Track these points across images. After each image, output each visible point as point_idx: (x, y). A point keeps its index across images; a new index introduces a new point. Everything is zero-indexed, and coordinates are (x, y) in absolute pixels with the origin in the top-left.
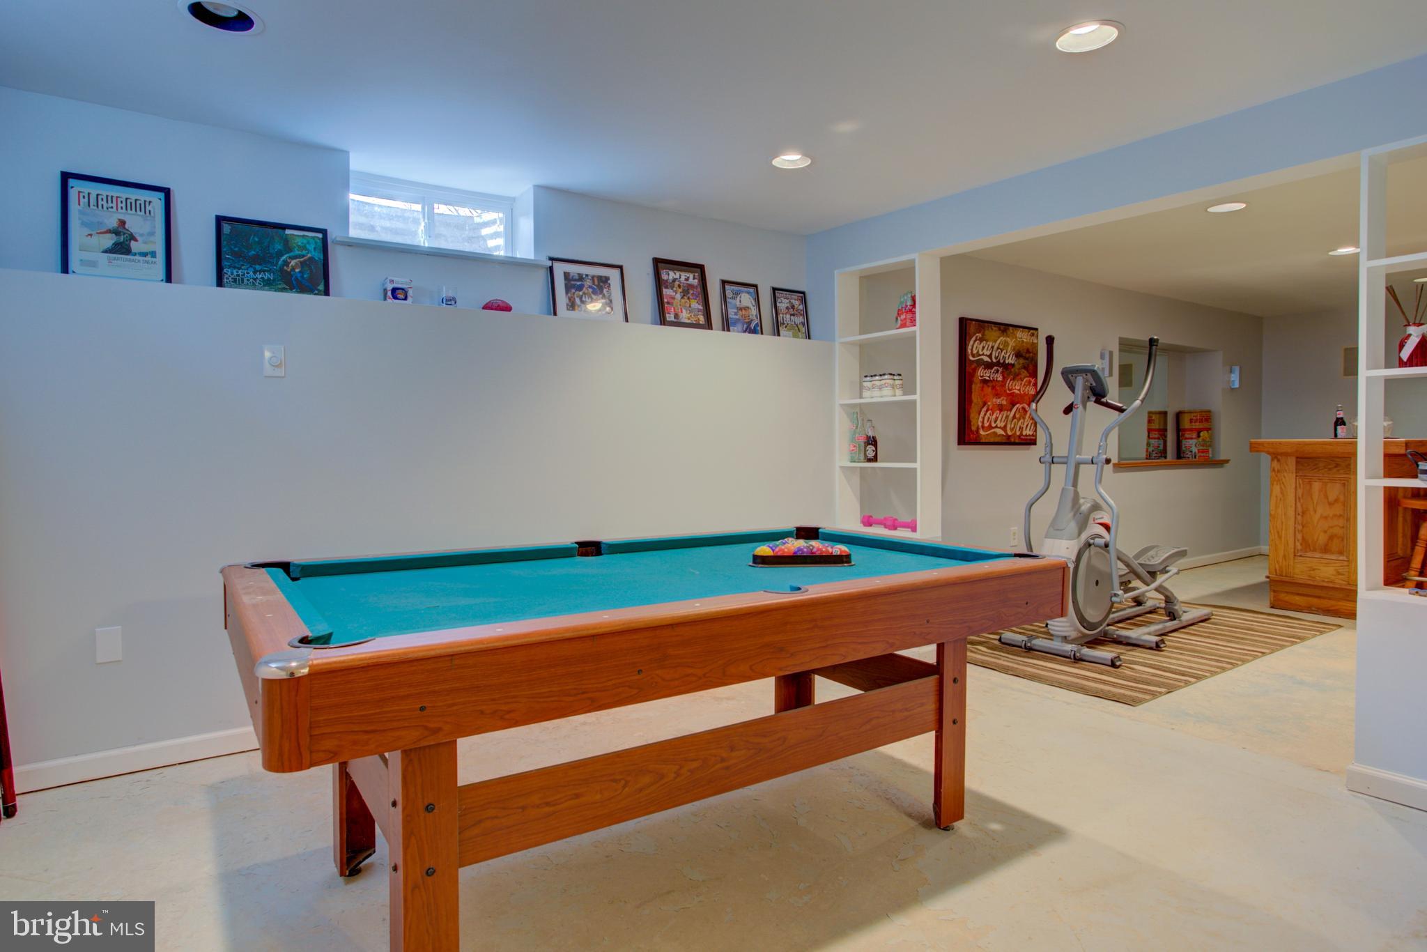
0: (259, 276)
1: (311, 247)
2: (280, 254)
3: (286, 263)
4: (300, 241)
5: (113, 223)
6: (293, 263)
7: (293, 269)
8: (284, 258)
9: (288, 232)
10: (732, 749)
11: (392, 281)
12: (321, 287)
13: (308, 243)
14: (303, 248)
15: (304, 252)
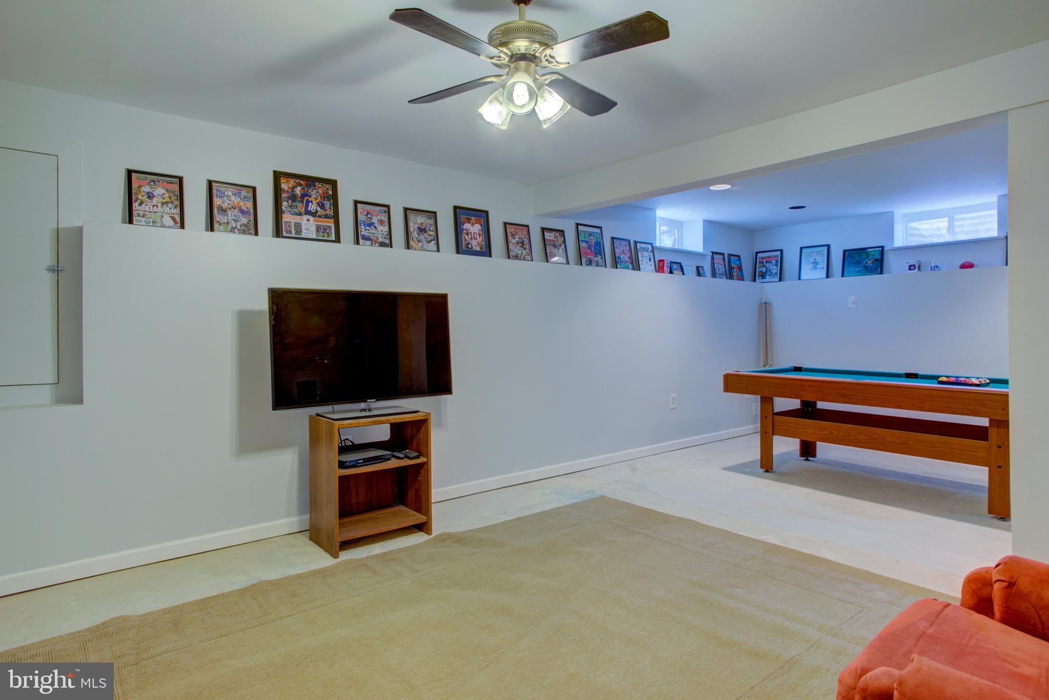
0: (856, 269)
1: (876, 255)
2: (865, 259)
3: (867, 263)
4: (872, 253)
5: (812, 260)
6: (869, 262)
7: (870, 264)
8: (866, 260)
9: (869, 250)
10: (860, 434)
11: (907, 263)
12: (879, 270)
13: (876, 253)
14: (874, 255)
15: (874, 257)
